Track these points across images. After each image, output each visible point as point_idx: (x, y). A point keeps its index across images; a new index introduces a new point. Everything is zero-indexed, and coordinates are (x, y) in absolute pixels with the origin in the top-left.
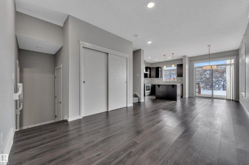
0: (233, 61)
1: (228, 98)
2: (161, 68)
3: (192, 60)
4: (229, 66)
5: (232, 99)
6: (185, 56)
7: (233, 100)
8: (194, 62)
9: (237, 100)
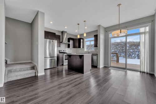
0: (147, 29)
1: (142, 70)
2: (83, 39)
3: (108, 30)
4: (144, 35)
5: (146, 71)
6: (99, 26)
7: (147, 73)
8: (109, 32)
9: (152, 73)
